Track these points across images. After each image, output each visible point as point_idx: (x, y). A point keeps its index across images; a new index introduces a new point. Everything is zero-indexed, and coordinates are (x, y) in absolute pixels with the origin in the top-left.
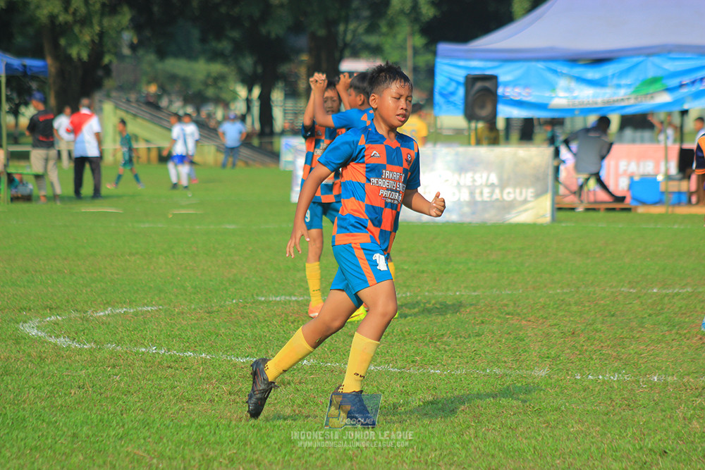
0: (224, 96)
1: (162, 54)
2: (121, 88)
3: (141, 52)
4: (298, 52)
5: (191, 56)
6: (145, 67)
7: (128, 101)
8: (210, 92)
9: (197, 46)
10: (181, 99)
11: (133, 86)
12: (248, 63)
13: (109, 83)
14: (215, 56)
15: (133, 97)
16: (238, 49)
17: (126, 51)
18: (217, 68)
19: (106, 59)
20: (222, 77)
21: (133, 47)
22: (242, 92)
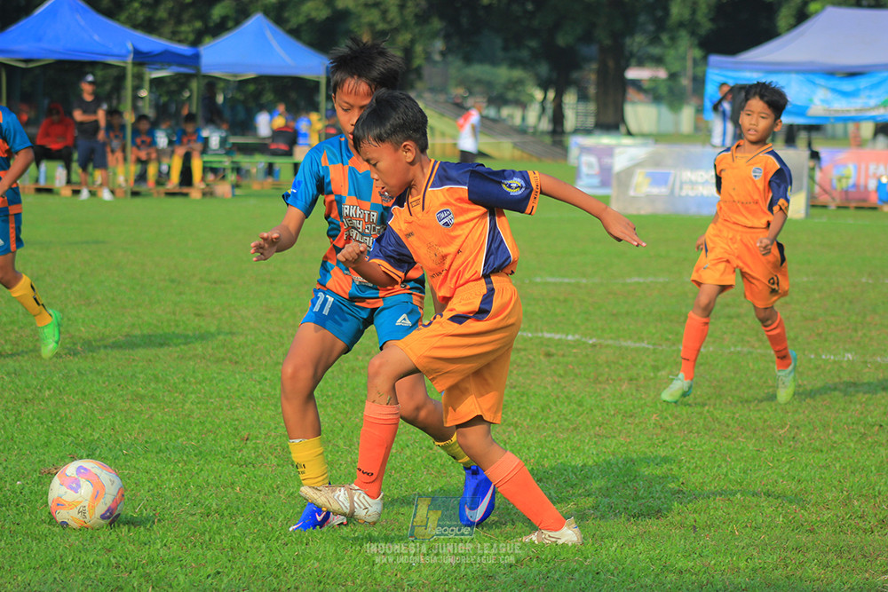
0: (524, 98)
1: (468, 60)
2: (432, 90)
3: (450, 58)
4: (588, 60)
5: (494, 62)
6: (453, 71)
7: (436, 102)
8: (511, 95)
9: (500, 54)
10: (485, 100)
11: (442, 89)
12: (544, 69)
13: (419, 85)
14: (514, 63)
15: (442, 98)
16: (536, 56)
17: (437, 57)
18: (517, 73)
19: (417, 62)
20: (521, 82)
21: (443, 54)
22: (539, 95)
